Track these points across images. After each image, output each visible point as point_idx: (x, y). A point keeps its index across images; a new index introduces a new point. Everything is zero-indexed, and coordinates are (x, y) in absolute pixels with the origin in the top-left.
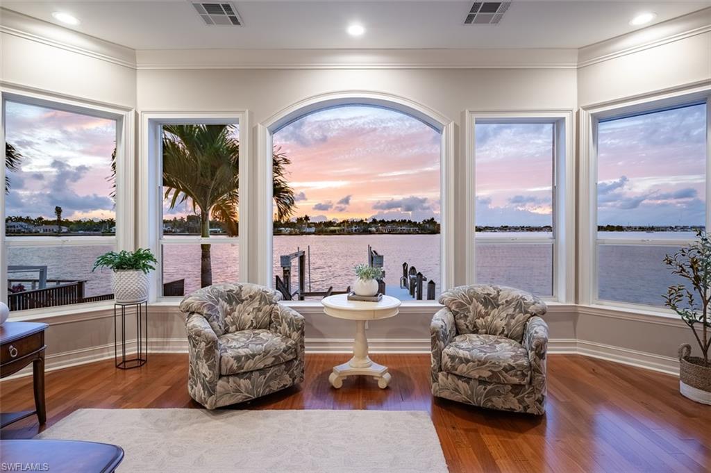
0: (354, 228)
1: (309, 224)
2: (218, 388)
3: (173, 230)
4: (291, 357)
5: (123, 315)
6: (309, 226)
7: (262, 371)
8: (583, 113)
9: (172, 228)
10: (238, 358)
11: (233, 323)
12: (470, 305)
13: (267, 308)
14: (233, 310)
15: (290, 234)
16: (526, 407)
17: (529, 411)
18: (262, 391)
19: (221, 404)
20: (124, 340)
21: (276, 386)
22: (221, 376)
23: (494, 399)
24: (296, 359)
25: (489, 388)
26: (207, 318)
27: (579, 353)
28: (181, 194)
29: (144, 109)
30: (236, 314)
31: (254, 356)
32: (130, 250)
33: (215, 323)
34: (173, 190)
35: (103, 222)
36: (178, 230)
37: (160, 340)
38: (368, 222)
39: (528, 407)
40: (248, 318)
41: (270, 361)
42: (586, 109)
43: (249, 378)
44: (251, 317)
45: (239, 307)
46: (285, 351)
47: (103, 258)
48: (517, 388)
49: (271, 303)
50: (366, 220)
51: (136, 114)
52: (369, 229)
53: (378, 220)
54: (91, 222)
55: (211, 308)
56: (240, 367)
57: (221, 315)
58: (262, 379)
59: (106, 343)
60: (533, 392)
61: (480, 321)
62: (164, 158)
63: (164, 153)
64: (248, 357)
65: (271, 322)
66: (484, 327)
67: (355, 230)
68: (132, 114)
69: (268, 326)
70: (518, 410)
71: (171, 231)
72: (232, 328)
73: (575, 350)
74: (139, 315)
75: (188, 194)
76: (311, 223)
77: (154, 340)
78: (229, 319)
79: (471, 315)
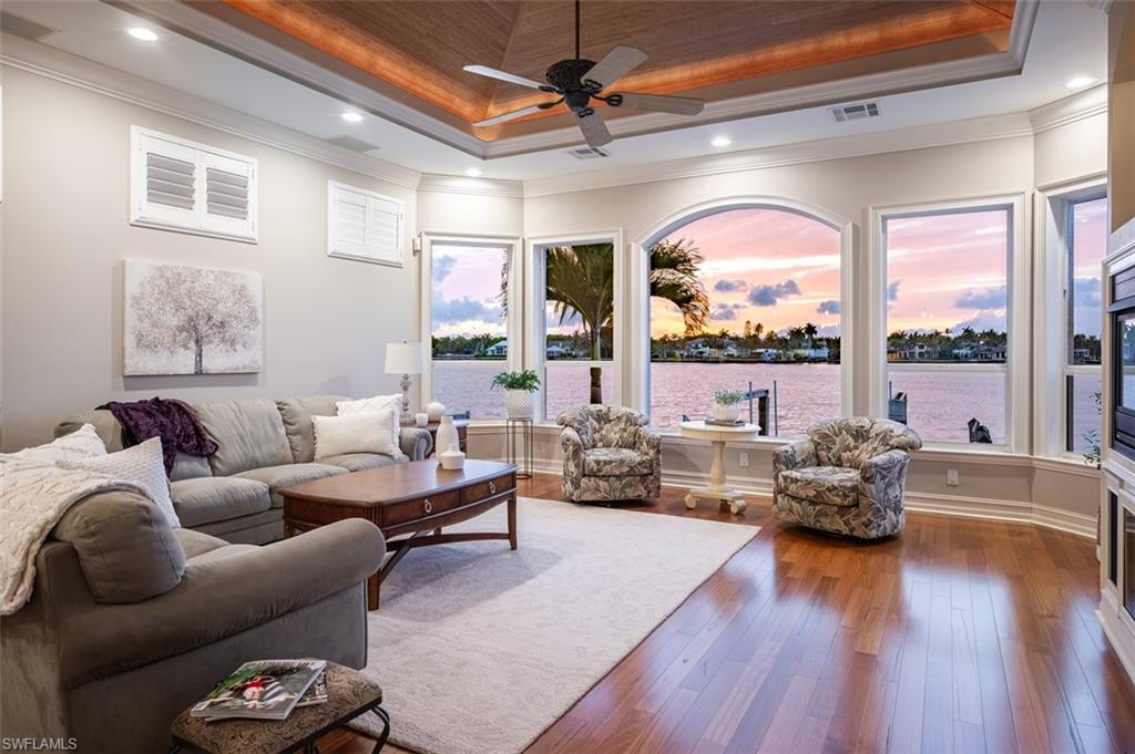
0: (917, 350)
1: (814, 341)
2: (582, 484)
3: (574, 353)
4: (646, 471)
5: (514, 433)
6: (816, 345)
7: (619, 477)
8: (1038, 195)
9: (572, 349)
10: (598, 462)
11: (601, 440)
12: (837, 436)
13: (632, 429)
14: (601, 429)
15: (776, 361)
16: (852, 530)
17: (855, 533)
18: (618, 496)
19: (584, 498)
20: (514, 456)
21: (631, 494)
22: (584, 476)
23: (822, 520)
24: (651, 474)
25: (818, 508)
26: (578, 431)
27: (1034, 522)
28: (570, 309)
29: (529, 236)
30: (604, 432)
31: (611, 462)
32: (519, 372)
33: (584, 437)
34: (562, 304)
35: (476, 340)
36: (581, 353)
37: (543, 460)
38: (952, 336)
39: (854, 529)
40: (614, 437)
41: (625, 469)
42: (1042, 190)
43: (607, 481)
44: (617, 436)
45: (607, 426)
46: (639, 464)
47: (498, 378)
48: (843, 509)
49: (636, 425)
50: (947, 331)
51: (524, 241)
52: (956, 351)
53: (978, 330)
54: (461, 339)
55: (581, 423)
56: (599, 470)
57: (590, 431)
58: (617, 484)
59: (500, 457)
60: (858, 515)
61: (845, 455)
62: (548, 270)
63: (548, 264)
64: (606, 463)
65: (635, 443)
66: (849, 460)
67: (921, 354)
68: (520, 241)
69: (632, 446)
70: (844, 533)
71: (570, 355)
72: (600, 444)
73: (1030, 518)
74: (526, 434)
75: (577, 309)
76: (821, 340)
77: (538, 460)
78: (597, 436)
79: (835, 448)
